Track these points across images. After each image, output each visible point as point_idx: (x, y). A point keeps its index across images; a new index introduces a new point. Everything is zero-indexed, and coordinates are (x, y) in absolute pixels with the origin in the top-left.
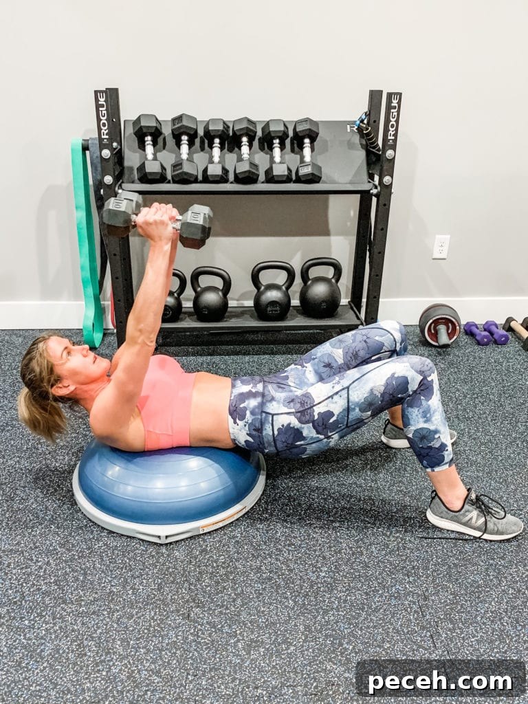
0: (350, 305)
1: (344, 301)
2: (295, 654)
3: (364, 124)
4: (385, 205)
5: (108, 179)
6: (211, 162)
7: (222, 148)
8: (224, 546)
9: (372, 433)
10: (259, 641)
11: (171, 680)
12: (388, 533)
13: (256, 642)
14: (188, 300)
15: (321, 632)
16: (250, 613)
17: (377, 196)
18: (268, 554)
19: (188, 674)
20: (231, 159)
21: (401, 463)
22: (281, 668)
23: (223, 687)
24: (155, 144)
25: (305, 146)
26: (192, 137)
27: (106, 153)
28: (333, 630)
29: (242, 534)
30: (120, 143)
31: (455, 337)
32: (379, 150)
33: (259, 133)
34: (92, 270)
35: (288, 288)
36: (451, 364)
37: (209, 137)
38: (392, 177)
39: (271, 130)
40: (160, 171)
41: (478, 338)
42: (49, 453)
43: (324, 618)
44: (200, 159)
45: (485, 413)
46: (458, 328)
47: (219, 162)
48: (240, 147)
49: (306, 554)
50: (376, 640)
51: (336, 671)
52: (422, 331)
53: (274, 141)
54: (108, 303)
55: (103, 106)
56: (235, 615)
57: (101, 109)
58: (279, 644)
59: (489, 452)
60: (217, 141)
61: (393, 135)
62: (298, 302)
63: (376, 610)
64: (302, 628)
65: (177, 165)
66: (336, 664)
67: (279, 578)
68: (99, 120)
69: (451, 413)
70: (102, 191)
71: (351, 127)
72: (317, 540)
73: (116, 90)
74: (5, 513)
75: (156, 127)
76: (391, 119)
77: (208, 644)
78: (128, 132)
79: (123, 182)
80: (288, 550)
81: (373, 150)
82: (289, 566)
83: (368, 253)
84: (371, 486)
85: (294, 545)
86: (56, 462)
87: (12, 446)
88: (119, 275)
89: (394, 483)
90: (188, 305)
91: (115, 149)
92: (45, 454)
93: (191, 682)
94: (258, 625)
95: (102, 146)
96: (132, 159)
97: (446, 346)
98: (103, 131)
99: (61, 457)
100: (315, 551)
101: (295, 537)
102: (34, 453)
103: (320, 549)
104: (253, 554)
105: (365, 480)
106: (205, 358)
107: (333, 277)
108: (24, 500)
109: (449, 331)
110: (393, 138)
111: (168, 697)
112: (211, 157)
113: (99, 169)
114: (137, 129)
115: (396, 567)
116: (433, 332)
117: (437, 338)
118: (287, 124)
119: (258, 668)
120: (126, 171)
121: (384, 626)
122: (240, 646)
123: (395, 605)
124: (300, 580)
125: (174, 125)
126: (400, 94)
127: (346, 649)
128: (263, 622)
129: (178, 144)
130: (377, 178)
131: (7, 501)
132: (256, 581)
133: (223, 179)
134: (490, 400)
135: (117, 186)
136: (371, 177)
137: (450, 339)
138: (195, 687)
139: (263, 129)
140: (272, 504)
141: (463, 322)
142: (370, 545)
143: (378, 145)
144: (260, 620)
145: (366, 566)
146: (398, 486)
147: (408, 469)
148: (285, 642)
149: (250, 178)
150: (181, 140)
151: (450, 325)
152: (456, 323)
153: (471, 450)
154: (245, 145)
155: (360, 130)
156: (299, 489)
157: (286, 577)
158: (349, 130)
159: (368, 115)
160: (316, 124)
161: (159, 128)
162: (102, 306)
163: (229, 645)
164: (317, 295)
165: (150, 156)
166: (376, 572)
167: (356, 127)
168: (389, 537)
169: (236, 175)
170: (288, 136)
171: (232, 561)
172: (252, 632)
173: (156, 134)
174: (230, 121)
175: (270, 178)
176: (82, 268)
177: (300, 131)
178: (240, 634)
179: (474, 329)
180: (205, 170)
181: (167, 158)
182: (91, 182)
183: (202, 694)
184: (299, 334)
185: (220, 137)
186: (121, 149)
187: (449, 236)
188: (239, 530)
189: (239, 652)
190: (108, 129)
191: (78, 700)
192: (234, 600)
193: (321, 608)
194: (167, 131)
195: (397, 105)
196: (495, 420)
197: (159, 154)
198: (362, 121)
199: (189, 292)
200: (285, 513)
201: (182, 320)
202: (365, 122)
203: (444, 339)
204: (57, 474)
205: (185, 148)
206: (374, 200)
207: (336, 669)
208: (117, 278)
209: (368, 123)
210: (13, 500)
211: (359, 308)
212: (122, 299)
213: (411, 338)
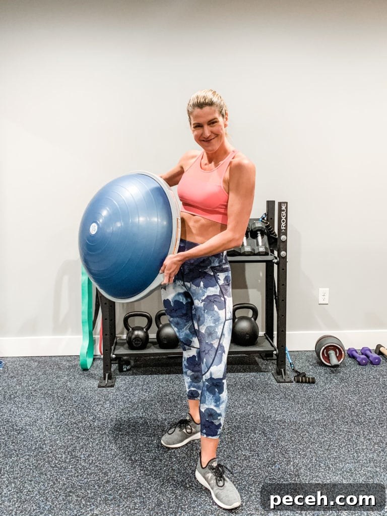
0: (265, 336)
1: (261, 333)
4: (283, 270)
9: (291, 435)
14: (152, 333)
17: (277, 263)
21: (316, 460)
31: (342, 359)
32: (276, 235)
36: (342, 380)
38: (286, 252)
41: (358, 359)
42: (51, 452)
45: (373, 418)
46: (343, 352)
52: (318, 355)
54: (98, 336)
59: (382, 451)
61: (284, 227)
69: (347, 418)
74: (15, 504)
76: (282, 217)
81: (272, 236)
83: (274, 300)
86: (56, 459)
88: (108, 317)
89: (313, 477)
90: (153, 336)
92: (48, 453)
97: (336, 366)
99: (60, 456)
102: (40, 452)
105: (290, 474)
107: (252, 317)
108: (30, 491)
109: (338, 355)
116: (326, 355)
117: (329, 360)
126: (287, 203)
130: (276, 253)
131: (17, 493)
134: (376, 408)
136: (272, 252)
137: (339, 361)
141: (346, 348)
143: (275, 232)
147: (322, 465)
151: (337, 350)
152: (342, 350)
153: (367, 449)
156: (240, 483)
159: (267, 215)
162: (94, 339)
164: (243, 329)
167: (261, 221)
176: (83, 313)
179: (354, 353)
184: (231, 357)
187: (328, 289)
195: (285, 209)
196: (381, 424)
198: (263, 219)
201: (149, 348)
202: (265, 219)
203: (334, 361)
204: (56, 470)
206: (276, 266)
208: (106, 319)
209: (267, 220)
210: (22, 492)
211: (272, 338)
212: (108, 333)
213: (310, 360)
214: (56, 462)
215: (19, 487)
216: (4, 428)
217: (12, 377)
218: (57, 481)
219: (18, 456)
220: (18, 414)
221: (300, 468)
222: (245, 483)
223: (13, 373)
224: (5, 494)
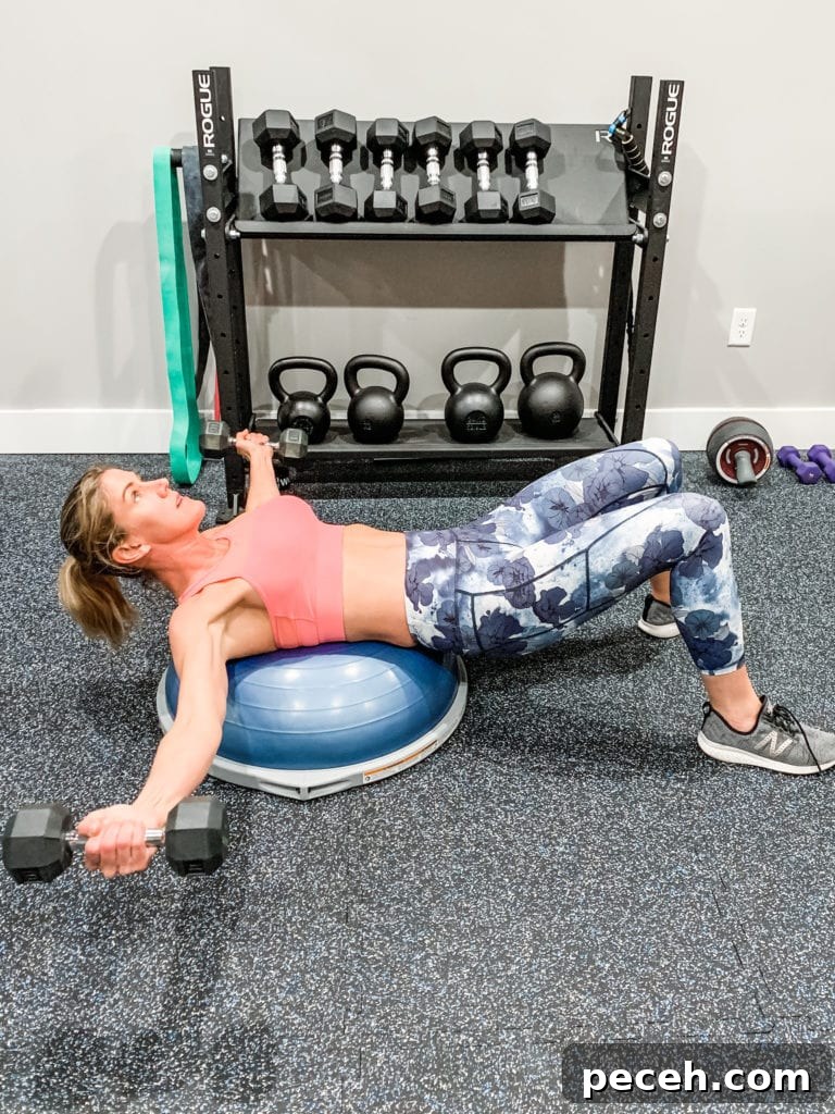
0: (597, 417)
1: (589, 412)
2: (519, 978)
3: (623, 129)
4: (655, 259)
5: (214, 214)
6: (379, 187)
7: (396, 166)
8: (401, 803)
10: (460, 956)
11: (321, 1020)
12: (664, 783)
13: (457, 957)
14: (339, 408)
15: (559, 942)
16: (445, 911)
17: (643, 245)
18: (473, 817)
19: (348, 1010)
20: (410, 182)
21: (682, 670)
22: (496, 1000)
23: (404, 1031)
24: (288, 157)
25: (528, 163)
26: (349, 147)
27: (211, 172)
28: (579, 938)
29: (430, 784)
30: (232, 157)
31: (764, 470)
32: (646, 171)
33: (456, 143)
34: (186, 358)
35: (499, 391)
36: (757, 514)
37: (375, 147)
38: (667, 215)
39: (474, 137)
40: (297, 201)
41: (799, 472)
42: (118, 654)
43: (563, 919)
44: (361, 182)
45: (812, 592)
46: (768, 455)
47: (391, 189)
48: (424, 164)
49: (534, 816)
50: (646, 955)
51: (585, 1005)
52: (712, 461)
53: (480, 156)
54: (209, 411)
55: (206, 95)
56: (421, 914)
57: (202, 100)
58: (493, 961)
59: (821, 654)
60: (388, 154)
61: (670, 149)
62: (516, 412)
63: (647, 906)
64: (528, 935)
65: (325, 192)
66: (584, 993)
67: (491, 856)
68: (199, 119)
69: (759, 592)
70: (203, 232)
71: (601, 135)
72: (551, 795)
73: (227, 71)
74: (48, 750)
75: (291, 132)
76: (667, 123)
77: (379, 961)
78: (245, 139)
79: (236, 218)
80: (503, 809)
81: (638, 172)
82: (506, 836)
83: (626, 335)
84: (634, 708)
85: (513, 802)
86: (129, 667)
87: (57, 642)
88: (230, 366)
89: (671, 702)
90: (339, 415)
91: (226, 164)
92: (111, 655)
93: (353, 1022)
94: (459, 931)
95: (204, 160)
96: (251, 182)
97: (750, 484)
98: (205, 136)
99: (138, 661)
100: (547, 811)
101: (517, 790)
102: (93, 653)
103: (556, 809)
104: (448, 817)
105: (625, 697)
106: (366, 501)
107: (571, 374)
108: (78, 729)
109: (755, 461)
110: (670, 153)
111: (316, 1047)
112: (379, 179)
113: (199, 197)
114: (259, 133)
115: (676, 837)
116: (729, 462)
117: (735, 472)
118: (500, 129)
119: (460, 1000)
120: (242, 200)
121: (660, 932)
122: (431, 965)
123: (676, 898)
124: (525, 858)
125: (319, 127)
126: (683, 82)
127: (600, 969)
128: (466, 926)
129: (326, 159)
130: (642, 216)
131: (51, 731)
132: (455, 860)
133: (397, 215)
134: (821, 572)
135: (228, 224)
136: (633, 214)
137: (756, 474)
138: (359, 1031)
139: (462, 137)
140: (478, 736)
141: (777, 447)
142: (636, 802)
143: (644, 163)
144: (462, 923)
145: (629, 835)
146: (678, 708)
148: (501, 957)
149: (440, 214)
150: (330, 152)
151: (756, 450)
152: (766, 450)
153: (791, 650)
154: (433, 161)
155: (616, 138)
157: (502, 854)
158: (598, 140)
159: (628, 115)
160: (546, 128)
161: (295, 132)
162: (201, 417)
163: (412, 963)
164: (546, 402)
165: (281, 178)
166: (645, 844)
167: (610, 135)
168: (664, 789)
169: (418, 209)
170: (502, 148)
171: (416, 828)
172: (450, 943)
173: (290, 141)
174: (407, 123)
175: (473, 215)
176: (169, 356)
177: (523, 140)
178: (429, 946)
179: (794, 459)
180: (369, 201)
181: (308, 181)
182: (184, 217)
183: (371, 1043)
184: (516, 463)
185: (392, 148)
186: (233, 166)
187: (754, 310)
188: (426, 778)
189: (428, 974)
190: (214, 132)
191: (172, 1054)
192: (420, 891)
193: (559, 902)
194: (308, 136)
195: (676, 101)
196: (828, 603)
197: (294, 174)
198: (619, 125)
199: (341, 395)
200: (499, 750)
201: (330, 440)
202: (625, 126)
203: (746, 473)
204: (131, 688)
205: (336, 165)
206: (638, 251)
207: (585, 1001)
208: (226, 373)
209: (629, 129)
210: (60, 730)
211: (612, 423)
212: (234, 406)
213: (693, 471)
214: (131, 672)
215: (53, 719)
216: (9, 606)
217: (13, 499)
218: (135, 709)
219: (45, 661)
220: (36, 576)
221: (647, 686)
222: (532, 711)
223: (17, 490)
224: (25, 733)
